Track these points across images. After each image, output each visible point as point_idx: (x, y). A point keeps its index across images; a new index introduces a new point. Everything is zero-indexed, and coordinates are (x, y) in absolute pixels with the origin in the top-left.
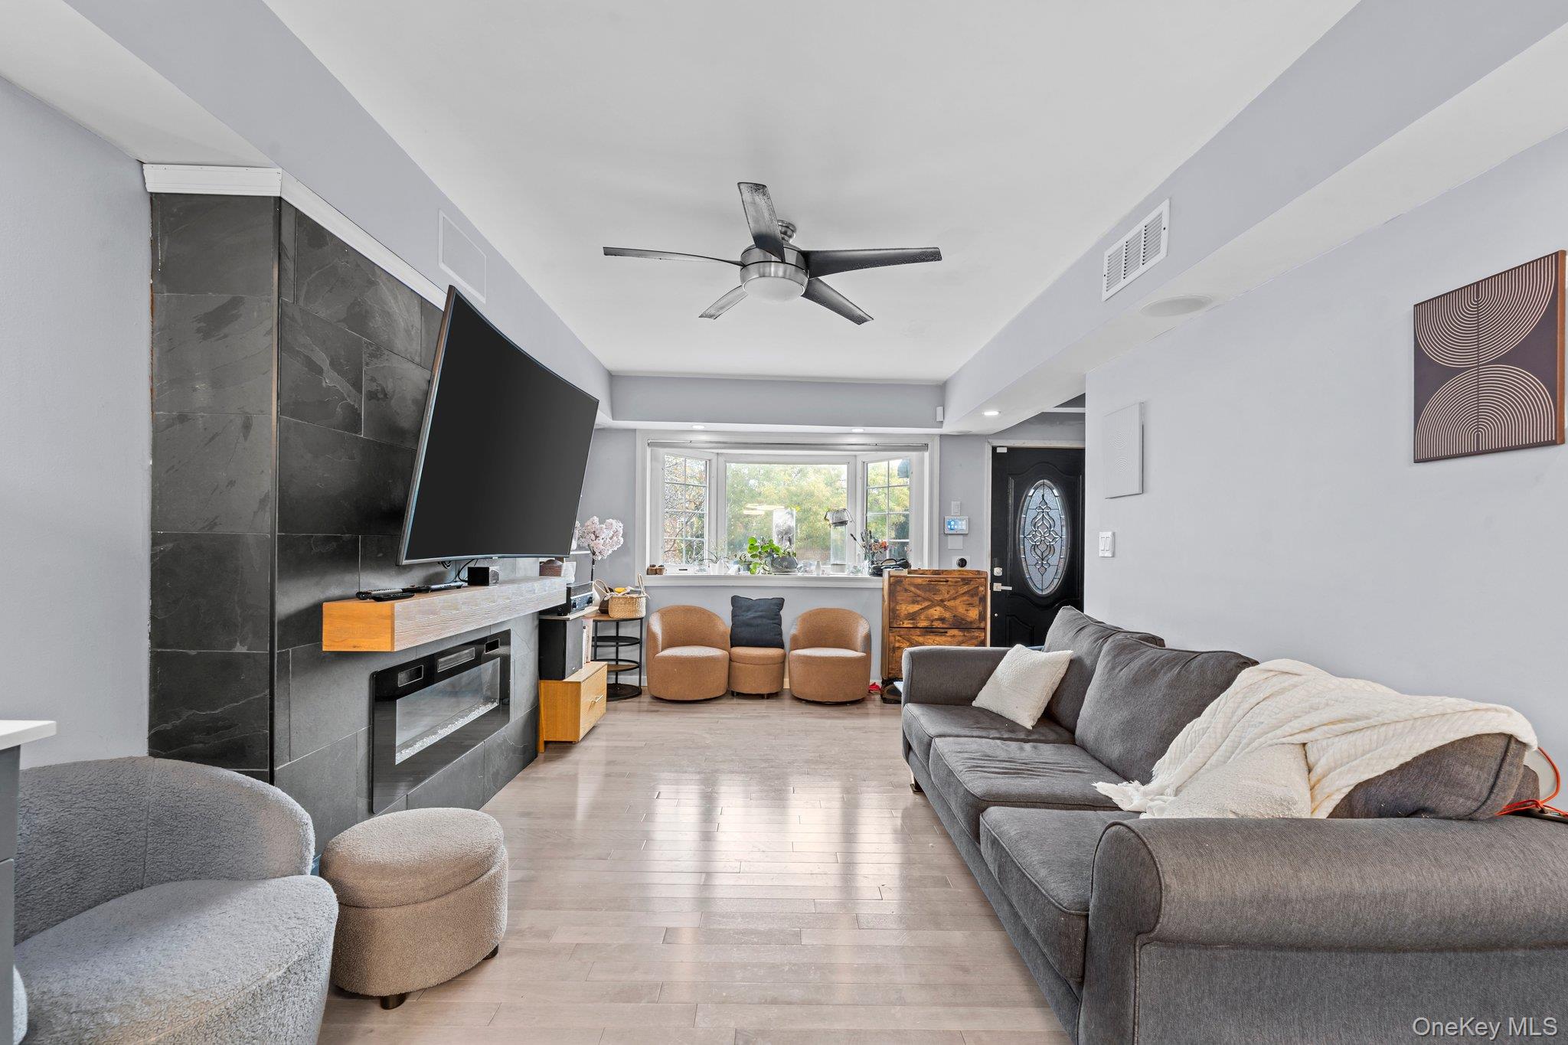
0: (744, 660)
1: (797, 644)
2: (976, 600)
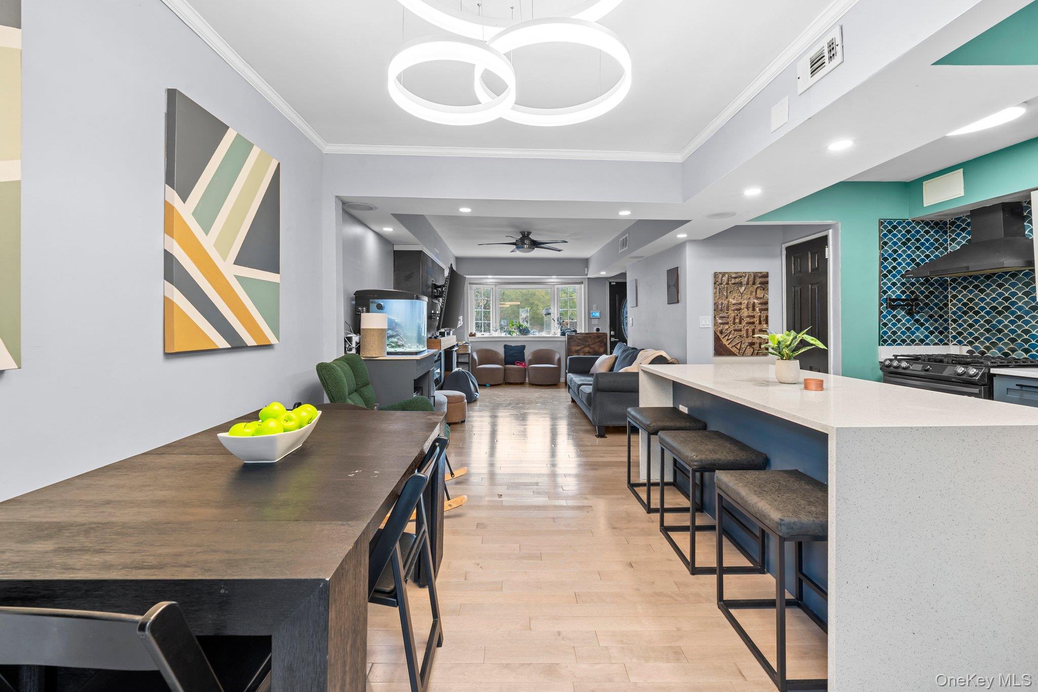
0: (510, 369)
1: (531, 362)
2: (602, 344)
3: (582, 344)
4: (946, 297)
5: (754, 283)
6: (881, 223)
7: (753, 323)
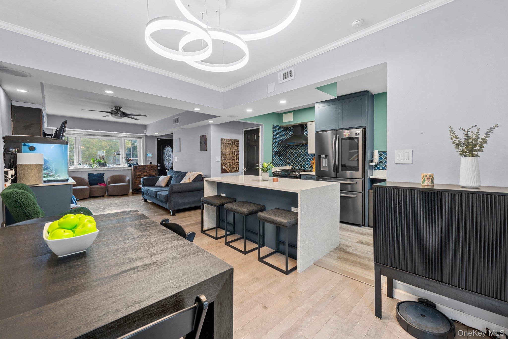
1: (109, 183)
2: (154, 171)
3: (143, 171)
4: (286, 151)
5: (234, 144)
6: (273, 126)
7: (234, 159)
